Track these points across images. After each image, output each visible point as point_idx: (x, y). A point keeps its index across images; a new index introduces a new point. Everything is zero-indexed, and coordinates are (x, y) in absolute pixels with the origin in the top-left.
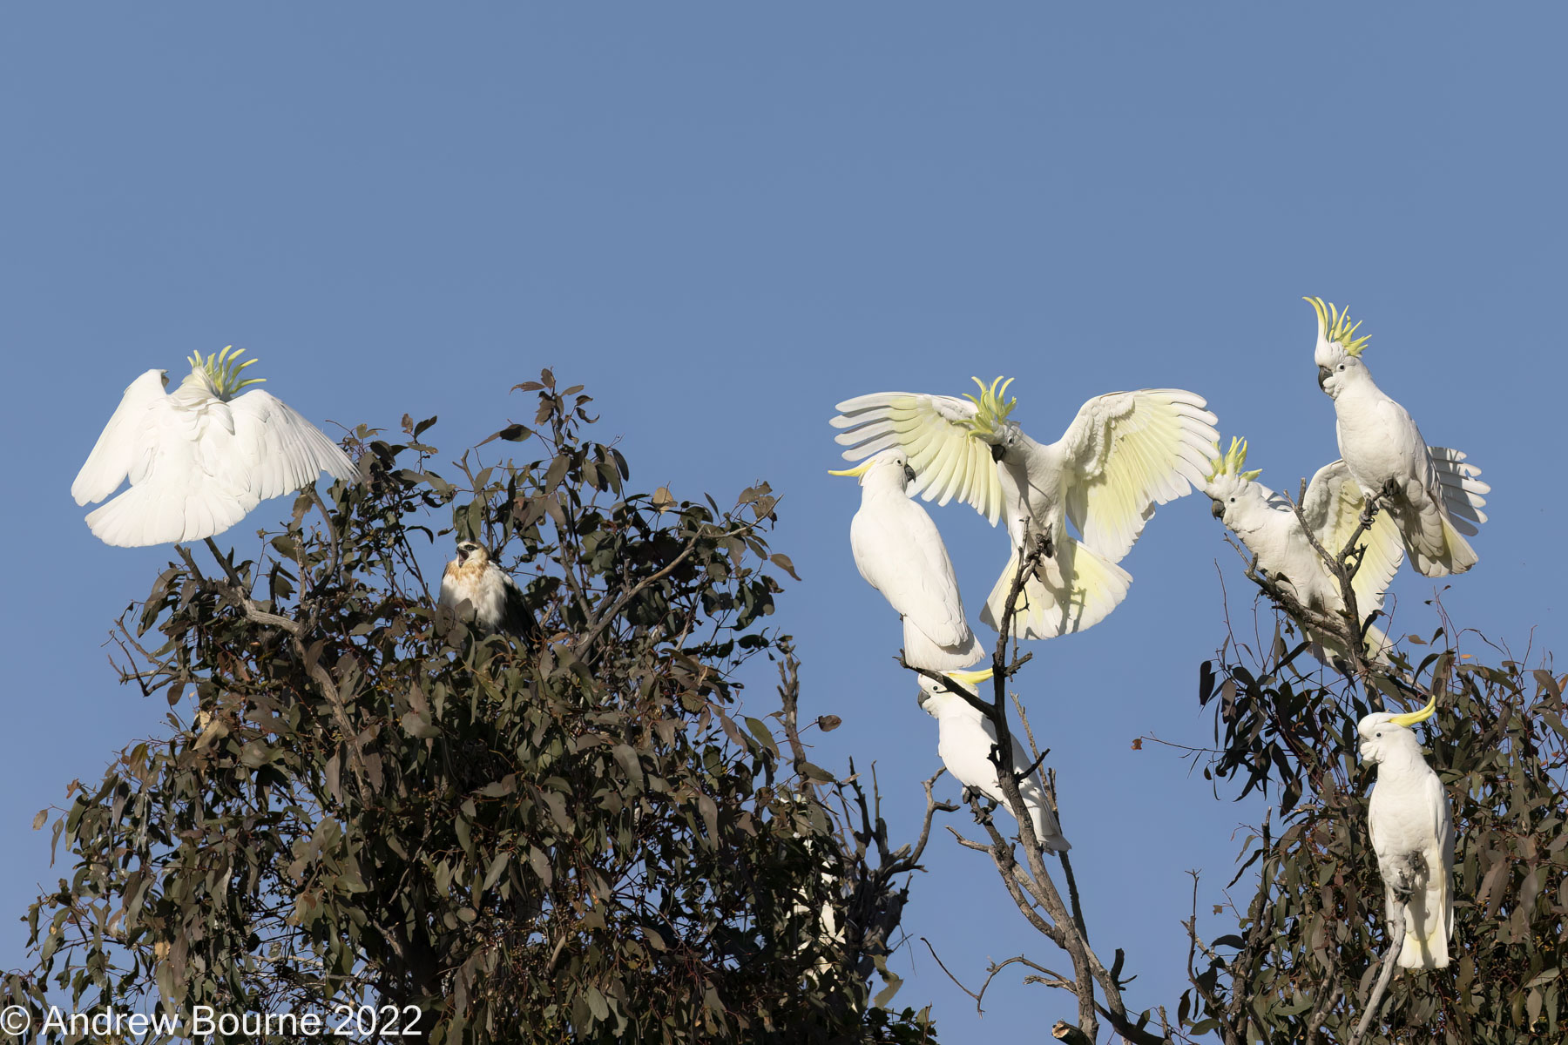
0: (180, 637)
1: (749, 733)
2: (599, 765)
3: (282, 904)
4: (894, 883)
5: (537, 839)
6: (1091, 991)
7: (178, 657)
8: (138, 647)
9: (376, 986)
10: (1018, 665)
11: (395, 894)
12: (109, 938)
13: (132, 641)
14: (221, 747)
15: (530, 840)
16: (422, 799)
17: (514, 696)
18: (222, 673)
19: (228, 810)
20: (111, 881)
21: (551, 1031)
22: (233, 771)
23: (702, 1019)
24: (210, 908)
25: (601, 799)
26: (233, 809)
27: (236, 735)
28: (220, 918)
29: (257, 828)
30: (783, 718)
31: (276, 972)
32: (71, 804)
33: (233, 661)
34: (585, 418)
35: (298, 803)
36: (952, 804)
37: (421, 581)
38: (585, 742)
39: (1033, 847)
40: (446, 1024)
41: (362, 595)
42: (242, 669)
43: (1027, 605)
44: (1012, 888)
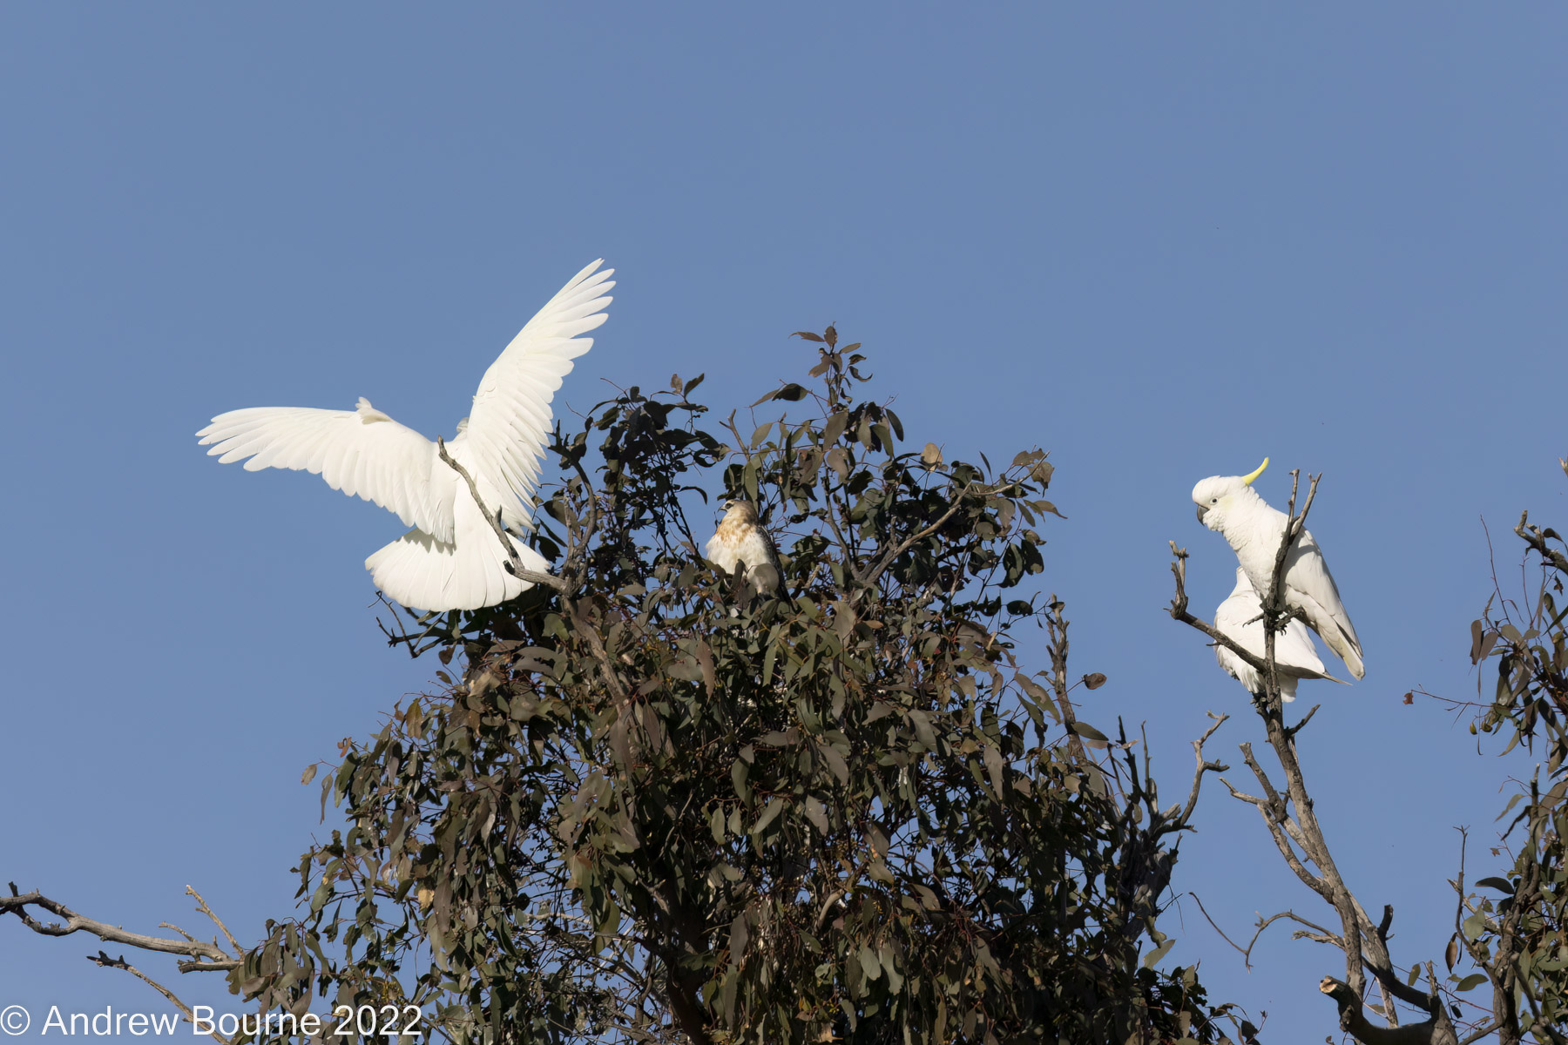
4: (1163, 844)
6: (1359, 947)
9: (643, 944)
11: (662, 852)
12: (380, 891)
15: (806, 791)
21: (822, 987)
22: (504, 728)
29: (524, 778)
30: (1052, 675)
31: (544, 929)
32: (340, 761)
34: (858, 378)
37: (691, 540)
39: (1302, 802)
40: (719, 979)
44: (1281, 843)
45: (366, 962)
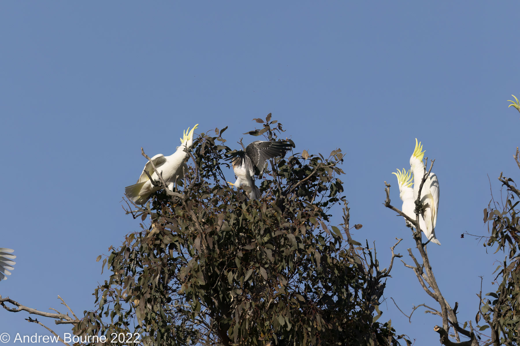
1: (332, 231)
2: (282, 240)
3: (178, 288)
5: (263, 265)
9: (209, 315)
11: (215, 285)
12: (121, 299)
14: (157, 237)
16: (225, 253)
18: (160, 211)
19: (161, 256)
21: (267, 329)
22: (160, 244)
23: (317, 325)
24: (152, 288)
25: (283, 251)
27: (162, 233)
29: (168, 262)
30: (344, 226)
36: (400, 255)
37: (225, 181)
38: (278, 233)
39: (428, 268)
40: (233, 327)
41: (207, 185)
45: (118, 322)
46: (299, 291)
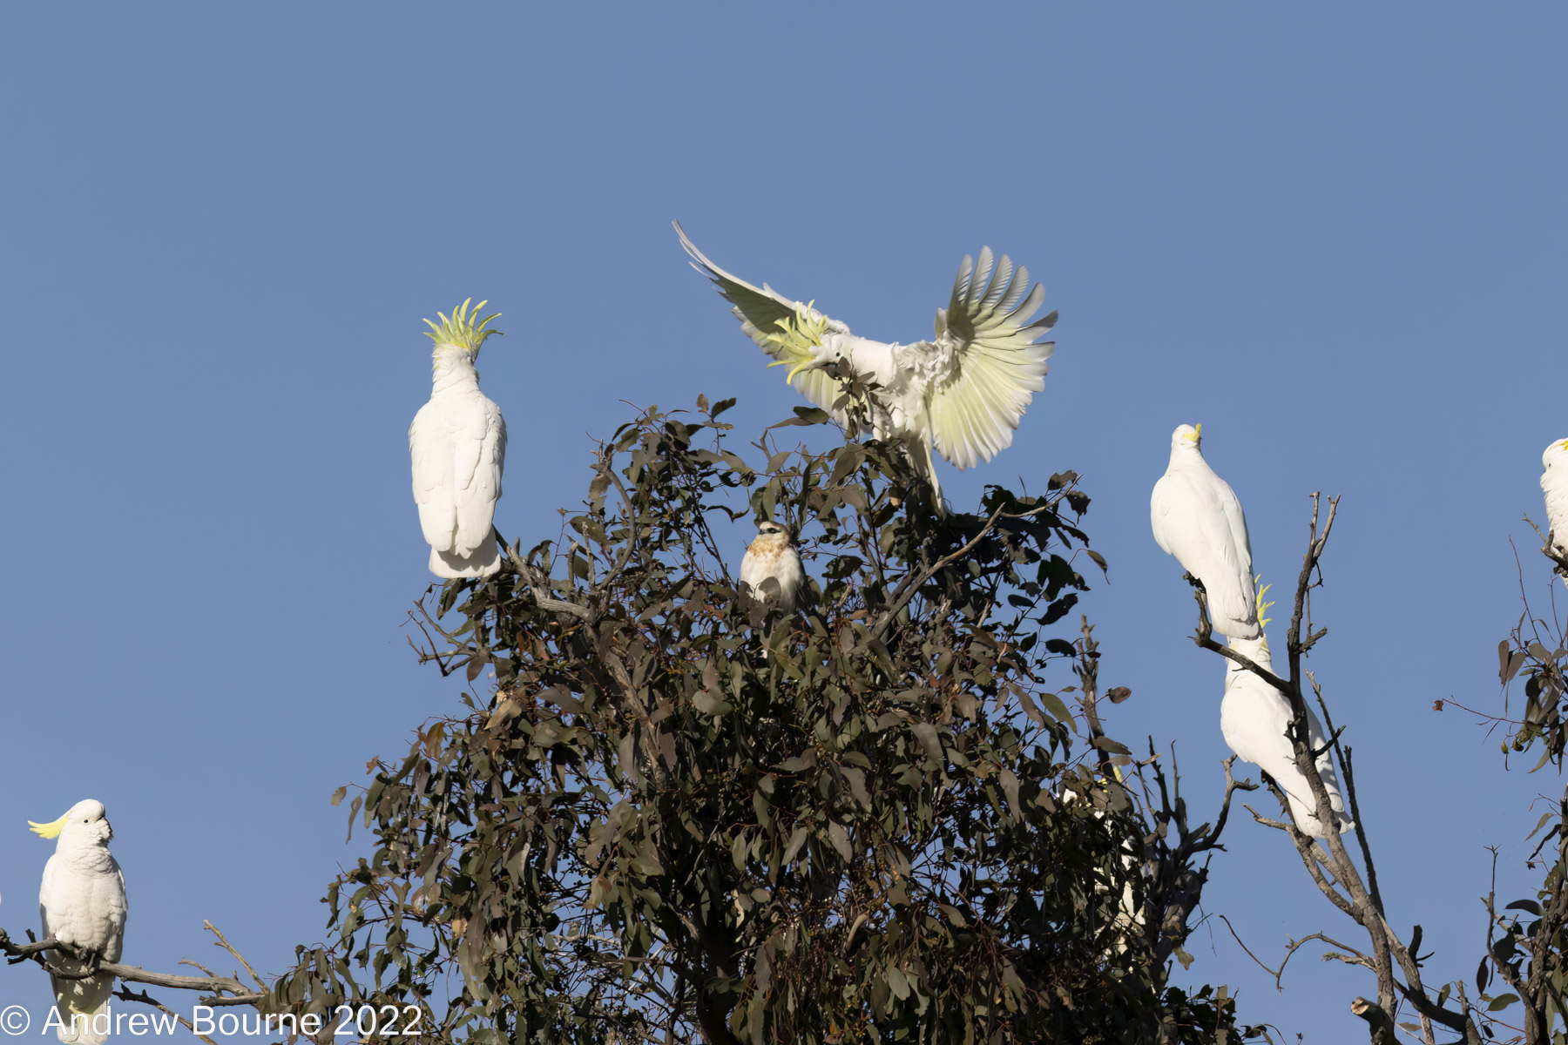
0: (479, 616)
1: (1044, 708)
2: (899, 744)
3: (580, 884)
4: (1193, 863)
5: (836, 816)
6: (1390, 967)
7: (477, 637)
8: (438, 628)
10: (1313, 640)
11: (690, 877)
13: (431, 621)
14: (513, 727)
15: (828, 816)
16: (717, 780)
17: (813, 674)
18: (521, 653)
19: (527, 789)
20: (411, 858)
21: (851, 1010)
23: (1002, 996)
24: (508, 886)
25: (900, 775)
26: (532, 789)
27: (529, 715)
28: (518, 895)
29: (555, 808)
31: (575, 951)
32: (369, 781)
33: (533, 641)
35: (595, 783)
36: (1251, 784)
37: (720, 561)
38: (885, 722)
40: (747, 1006)
41: (661, 574)
42: (541, 648)
43: (1321, 580)
44: (1311, 865)
45: (396, 986)
46: (943, 893)
